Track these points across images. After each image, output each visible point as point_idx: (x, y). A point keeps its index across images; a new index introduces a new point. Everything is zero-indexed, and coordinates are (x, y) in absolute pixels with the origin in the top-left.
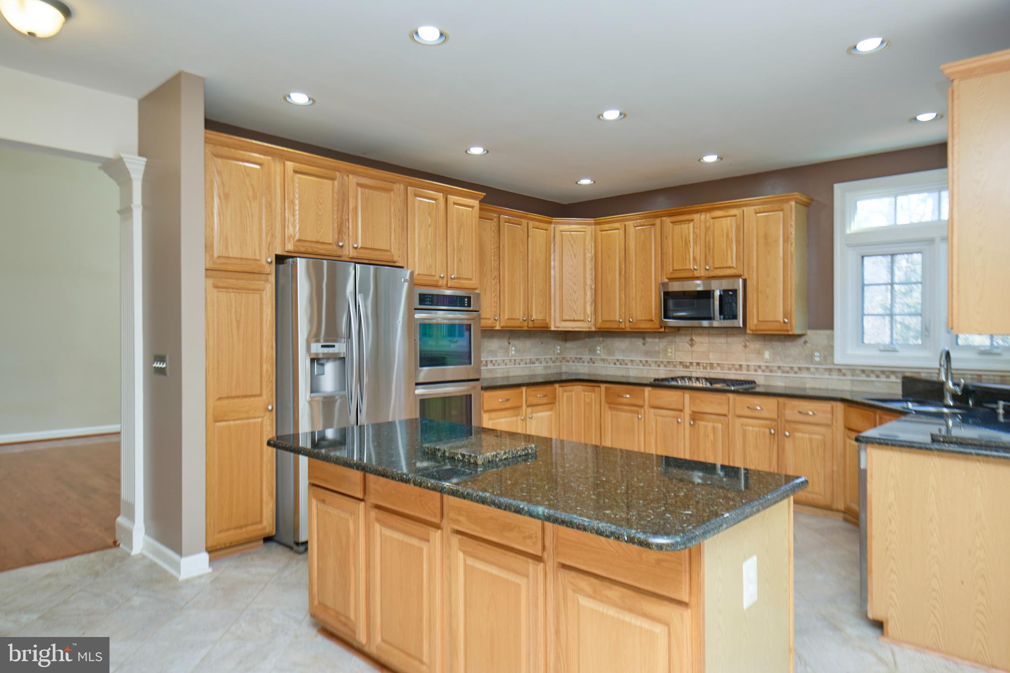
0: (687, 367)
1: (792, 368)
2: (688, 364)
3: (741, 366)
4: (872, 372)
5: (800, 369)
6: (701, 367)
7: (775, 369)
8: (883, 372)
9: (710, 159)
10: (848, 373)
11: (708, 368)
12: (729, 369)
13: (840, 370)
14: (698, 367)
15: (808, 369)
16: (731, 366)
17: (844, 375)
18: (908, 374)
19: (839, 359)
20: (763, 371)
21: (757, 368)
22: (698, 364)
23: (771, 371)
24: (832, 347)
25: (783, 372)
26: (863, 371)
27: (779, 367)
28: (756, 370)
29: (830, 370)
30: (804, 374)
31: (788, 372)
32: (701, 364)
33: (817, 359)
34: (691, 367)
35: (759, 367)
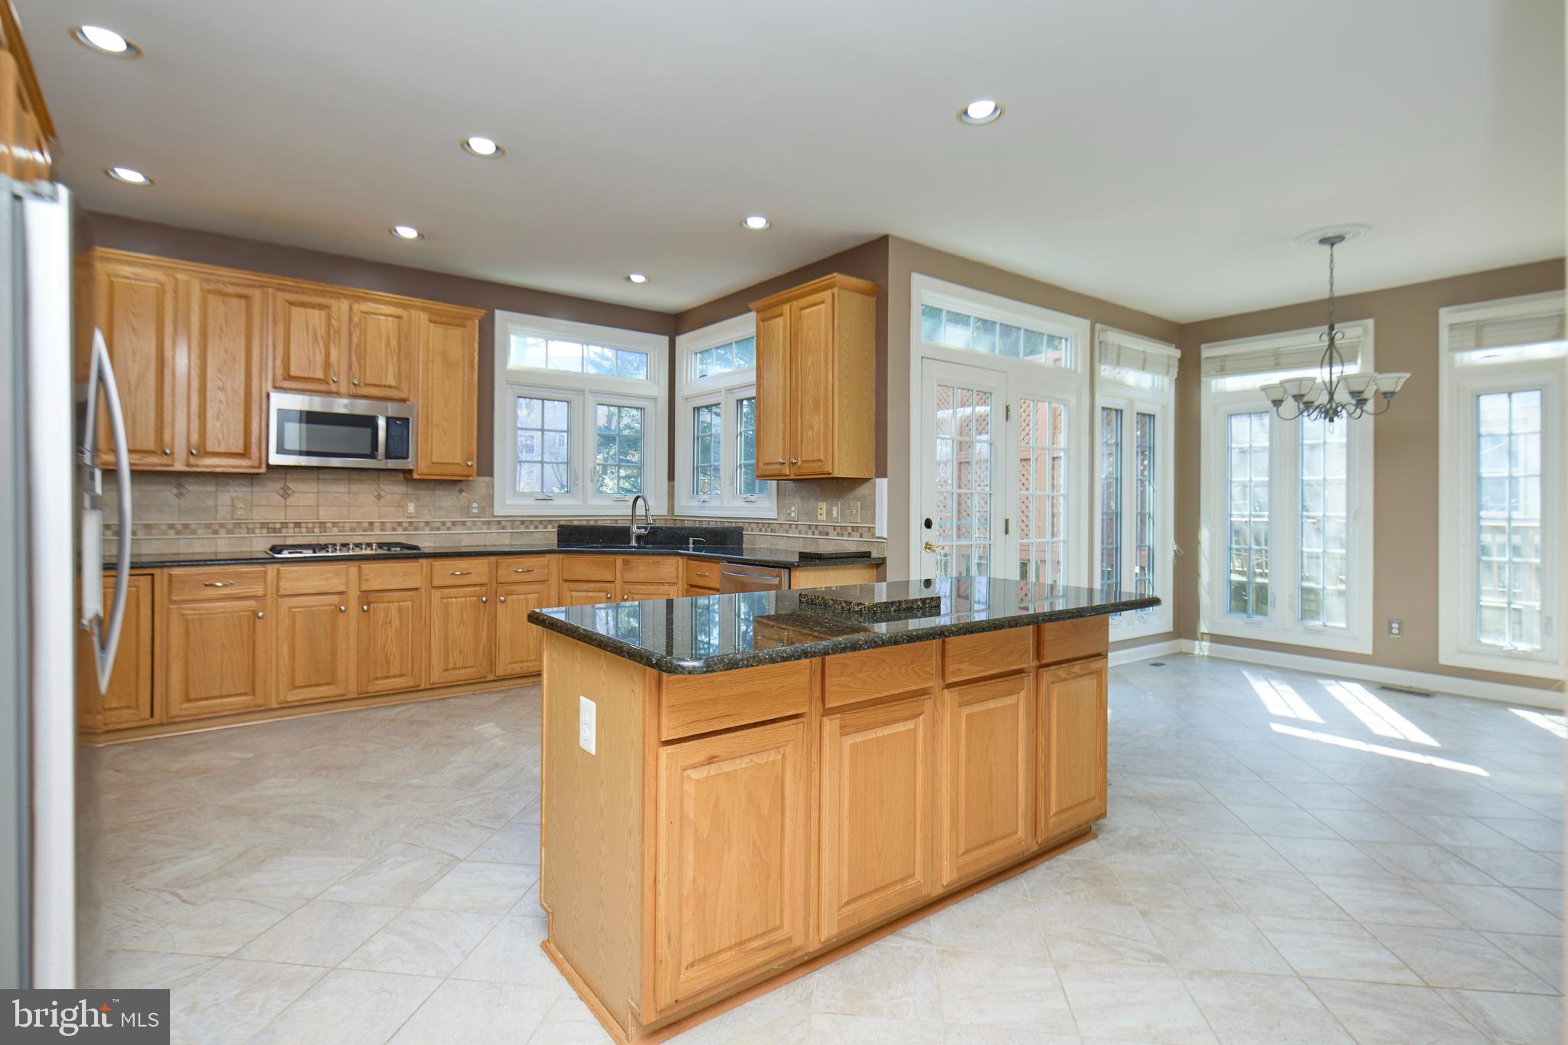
0: (275, 530)
1: (444, 523)
2: (278, 526)
3: (371, 524)
4: (531, 522)
5: (454, 523)
6: (304, 530)
7: (422, 525)
8: (541, 522)
9: (407, 233)
10: (508, 525)
11: (317, 530)
12: (353, 530)
13: (499, 522)
14: (297, 530)
15: (464, 523)
16: (355, 525)
17: (504, 528)
18: (562, 523)
19: (498, 511)
20: (405, 529)
21: (395, 525)
22: (298, 525)
23: (416, 529)
24: (492, 496)
25: (432, 529)
26: (523, 522)
27: (427, 523)
28: (394, 529)
29: (489, 523)
30: (459, 530)
31: (439, 529)
32: (303, 525)
33: (475, 511)
34: (284, 530)
35: (400, 524)
